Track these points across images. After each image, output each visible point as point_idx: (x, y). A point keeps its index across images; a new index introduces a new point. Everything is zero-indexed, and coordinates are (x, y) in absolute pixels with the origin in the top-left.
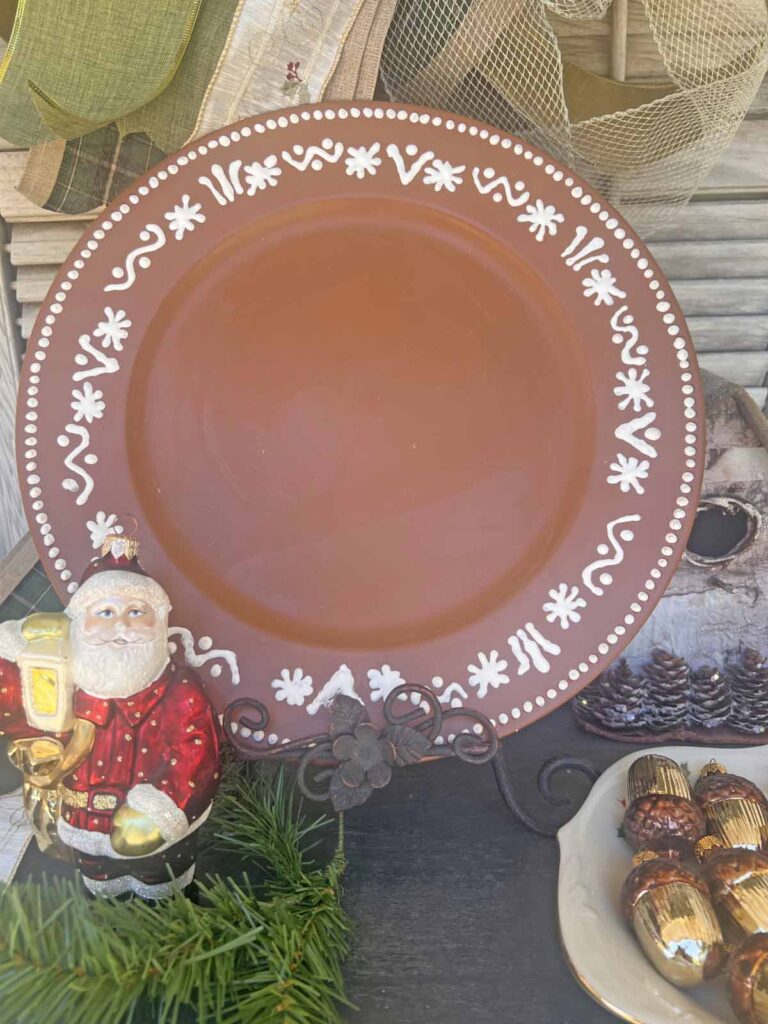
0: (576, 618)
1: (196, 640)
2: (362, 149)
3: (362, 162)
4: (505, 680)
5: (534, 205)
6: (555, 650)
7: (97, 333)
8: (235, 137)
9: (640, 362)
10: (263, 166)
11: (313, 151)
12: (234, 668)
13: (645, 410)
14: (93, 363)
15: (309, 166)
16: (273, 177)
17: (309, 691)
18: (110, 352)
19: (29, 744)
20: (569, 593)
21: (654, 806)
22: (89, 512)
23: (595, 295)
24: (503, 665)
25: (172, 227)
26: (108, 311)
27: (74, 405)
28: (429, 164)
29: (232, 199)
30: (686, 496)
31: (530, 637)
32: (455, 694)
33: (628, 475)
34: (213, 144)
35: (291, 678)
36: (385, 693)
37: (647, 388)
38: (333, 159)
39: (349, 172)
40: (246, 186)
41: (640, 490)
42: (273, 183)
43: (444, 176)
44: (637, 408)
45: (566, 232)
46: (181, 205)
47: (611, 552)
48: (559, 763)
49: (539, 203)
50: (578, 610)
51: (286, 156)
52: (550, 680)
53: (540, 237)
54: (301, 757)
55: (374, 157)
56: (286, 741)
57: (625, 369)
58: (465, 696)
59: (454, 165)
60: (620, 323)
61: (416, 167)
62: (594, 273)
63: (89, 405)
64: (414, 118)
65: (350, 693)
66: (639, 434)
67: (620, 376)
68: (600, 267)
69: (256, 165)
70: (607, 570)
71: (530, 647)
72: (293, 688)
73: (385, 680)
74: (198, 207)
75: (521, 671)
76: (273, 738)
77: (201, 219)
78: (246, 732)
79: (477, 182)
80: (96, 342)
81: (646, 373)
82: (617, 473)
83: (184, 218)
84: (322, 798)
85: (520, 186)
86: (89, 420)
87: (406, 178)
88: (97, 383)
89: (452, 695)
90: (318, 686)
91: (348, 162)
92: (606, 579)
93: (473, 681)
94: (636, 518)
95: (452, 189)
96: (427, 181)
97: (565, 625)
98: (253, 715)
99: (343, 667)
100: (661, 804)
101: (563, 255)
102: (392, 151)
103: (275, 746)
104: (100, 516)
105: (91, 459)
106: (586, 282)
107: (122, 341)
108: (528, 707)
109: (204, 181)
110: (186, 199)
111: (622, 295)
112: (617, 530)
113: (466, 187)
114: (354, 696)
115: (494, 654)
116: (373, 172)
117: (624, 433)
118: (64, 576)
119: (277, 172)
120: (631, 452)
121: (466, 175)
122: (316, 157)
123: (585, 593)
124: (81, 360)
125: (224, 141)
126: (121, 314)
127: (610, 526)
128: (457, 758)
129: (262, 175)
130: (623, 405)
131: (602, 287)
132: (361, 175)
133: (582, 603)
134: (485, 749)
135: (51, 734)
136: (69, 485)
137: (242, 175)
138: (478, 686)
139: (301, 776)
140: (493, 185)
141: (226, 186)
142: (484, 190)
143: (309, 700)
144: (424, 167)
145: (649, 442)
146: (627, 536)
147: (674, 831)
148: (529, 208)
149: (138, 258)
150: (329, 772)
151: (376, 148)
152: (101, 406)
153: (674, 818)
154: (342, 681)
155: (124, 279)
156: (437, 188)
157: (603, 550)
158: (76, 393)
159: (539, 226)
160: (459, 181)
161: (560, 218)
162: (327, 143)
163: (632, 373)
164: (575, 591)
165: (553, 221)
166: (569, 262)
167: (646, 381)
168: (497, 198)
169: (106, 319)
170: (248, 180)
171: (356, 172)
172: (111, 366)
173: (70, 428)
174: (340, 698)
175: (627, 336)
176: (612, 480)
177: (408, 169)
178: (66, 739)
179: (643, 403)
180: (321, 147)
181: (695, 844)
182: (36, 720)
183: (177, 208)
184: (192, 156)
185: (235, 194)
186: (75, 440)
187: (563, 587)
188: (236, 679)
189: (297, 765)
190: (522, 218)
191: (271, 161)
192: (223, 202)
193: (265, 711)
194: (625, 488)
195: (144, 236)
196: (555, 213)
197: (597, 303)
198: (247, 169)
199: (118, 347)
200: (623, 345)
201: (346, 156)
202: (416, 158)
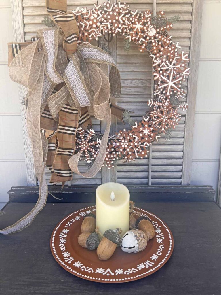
2: (120, 274)
3: (119, 271)
5: (79, 267)
11: (131, 272)
15: (131, 269)
16: (138, 266)
23: (68, 253)
28: (104, 272)
29: (146, 262)
33: (66, 231)
38: (126, 271)
39: (122, 270)
43: (100, 271)
44: (62, 239)
45: (73, 263)
51: (137, 270)
53: (79, 262)
57: (64, 243)
59: (98, 273)
61: (107, 271)
62: (68, 256)
66: (62, 235)
68: (66, 257)
79: (92, 270)
82: (68, 231)
85: (83, 270)
87: (109, 270)
94: (65, 227)
95: (98, 269)
96: (104, 270)
97: (78, 216)
102: (112, 274)
106: (70, 255)
109: (153, 263)
111: (62, 253)
113: (95, 269)
116: (117, 270)
121: (95, 271)
127: (70, 226)
129: (141, 266)
130: (65, 239)
131: (66, 254)
132: (119, 269)
140: (89, 270)
141: (148, 264)
151: (117, 274)
156: (101, 269)
157: (71, 223)
162: (128, 274)
163: (62, 243)
165: (75, 264)
166: (73, 258)
167: (60, 242)
168: (88, 268)
170: (144, 265)
175: (63, 248)
190: (82, 265)
191: (140, 269)
192: (148, 261)
198: (145, 267)
200: (64, 246)
201: (123, 272)
202: (107, 273)
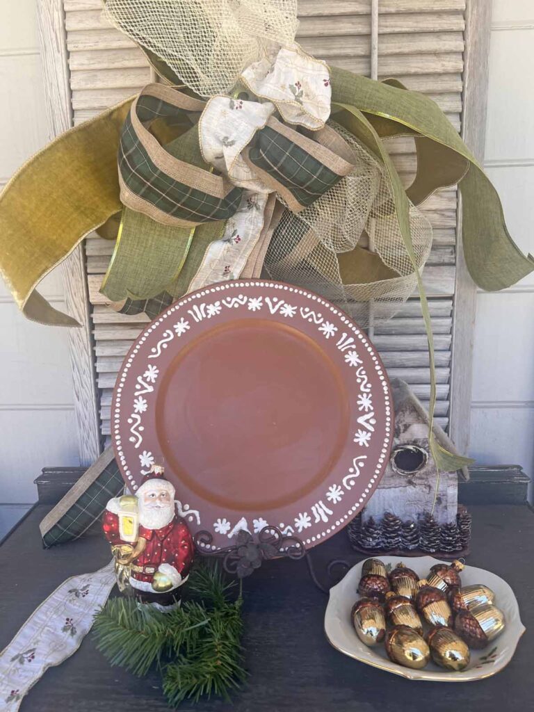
0: (340, 499)
1: (183, 505)
2: (255, 299)
3: (255, 304)
4: (310, 525)
5: (325, 323)
6: (330, 512)
7: (145, 375)
8: (203, 294)
9: (368, 390)
10: (214, 306)
11: (235, 299)
12: (198, 518)
13: (370, 411)
14: (143, 388)
15: (233, 306)
16: (218, 310)
17: (229, 528)
18: (150, 383)
19: (120, 547)
20: (337, 488)
21: (369, 579)
22: (140, 451)
23: (350, 362)
24: (309, 519)
25: (176, 331)
26: (150, 366)
27: (135, 406)
28: (282, 305)
29: (201, 319)
30: (386, 448)
31: (320, 507)
32: (289, 531)
33: (362, 438)
34: (194, 297)
35: (222, 523)
36: (260, 529)
37: (371, 402)
38: (243, 303)
39: (250, 308)
40: (207, 314)
41: (367, 445)
42: (218, 313)
43: (288, 311)
44: (367, 410)
45: (338, 335)
46: (180, 322)
47: (355, 472)
48: (334, 562)
49: (327, 323)
50: (340, 496)
51: (224, 302)
52: (328, 525)
53: (327, 337)
54: (225, 556)
55: (260, 302)
56: (219, 549)
57: (362, 393)
58: (293, 531)
59: (293, 306)
60: (360, 374)
61: (277, 307)
62: (350, 352)
63: (141, 406)
64: (276, 286)
65: (245, 529)
66: (367, 421)
67: (360, 396)
68: (352, 350)
69: (211, 305)
70: (353, 479)
71: (320, 511)
72: (222, 527)
73: (260, 524)
74: (187, 323)
75: (317, 521)
76: (214, 548)
77: (188, 328)
78: (203, 545)
79: (302, 313)
80: (144, 379)
81: (370, 395)
82: (358, 438)
83: (181, 327)
84: (234, 572)
85: (319, 315)
86: (141, 412)
87: (273, 311)
88: (144, 396)
89: (287, 531)
90: (232, 526)
91: (249, 304)
92: (352, 483)
93: (297, 525)
94: (365, 457)
95: (291, 316)
96: (281, 312)
97: (335, 502)
98: (206, 538)
99: (243, 518)
100: (372, 578)
101: (337, 344)
102: (267, 300)
103: (215, 551)
104: (145, 452)
105: (141, 429)
106: (346, 356)
107: (155, 379)
108: (319, 536)
109: (190, 312)
110: (182, 319)
111: (361, 362)
112: (358, 461)
113: (297, 315)
114: (247, 530)
115: (306, 514)
116: (259, 308)
117: (361, 420)
118: (130, 478)
119: (220, 308)
120: (363, 429)
121: (298, 311)
122: (236, 302)
123: (343, 489)
124: (138, 387)
125: (198, 296)
126: (155, 367)
127: (354, 460)
128: (289, 557)
129: (214, 309)
130: (361, 409)
131: (353, 358)
132: (254, 310)
133: (342, 493)
134: (300, 554)
135: (129, 543)
136: (132, 439)
137: (206, 309)
138: (299, 527)
139: (225, 563)
140: (308, 315)
141: (199, 313)
142: (305, 317)
143: (229, 532)
144: (280, 307)
145: (371, 424)
146: (361, 465)
147: (376, 589)
148: (323, 325)
149: (162, 344)
150: (236, 562)
151: (260, 299)
152: (146, 406)
153: (376, 584)
154: (242, 524)
155: (156, 353)
156: (286, 316)
157: (351, 470)
158: (136, 401)
159: (327, 332)
160: (294, 313)
161: (336, 329)
162: (241, 297)
163: (365, 395)
164: (340, 487)
165: (333, 330)
166: (339, 348)
167: (370, 399)
168: (310, 320)
169: (149, 370)
170: (208, 311)
171: (252, 309)
172: (150, 389)
173: (133, 416)
174: (241, 531)
175: (363, 379)
176: (356, 440)
177: (273, 307)
178: (135, 545)
179: (369, 408)
180: (238, 298)
181: (385, 595)
182: (124, 537)
183: (178, 323)
184: (185, 302)
185: (203, 318)
186: (135, 420)
187: (335, 486)
188: (199, 522)
189: (223, 559)
190: (320, 329)
191: (217, 303)
192: (197, 321)
193: (211, 536)
194: (361, 444)
195: (165, 335)
196: (334, 327)
197: (351, 365)
198: (208, 307)
199: (153, 381)
200: (361, 383)
201: (248, 301)
202: (277, 303)
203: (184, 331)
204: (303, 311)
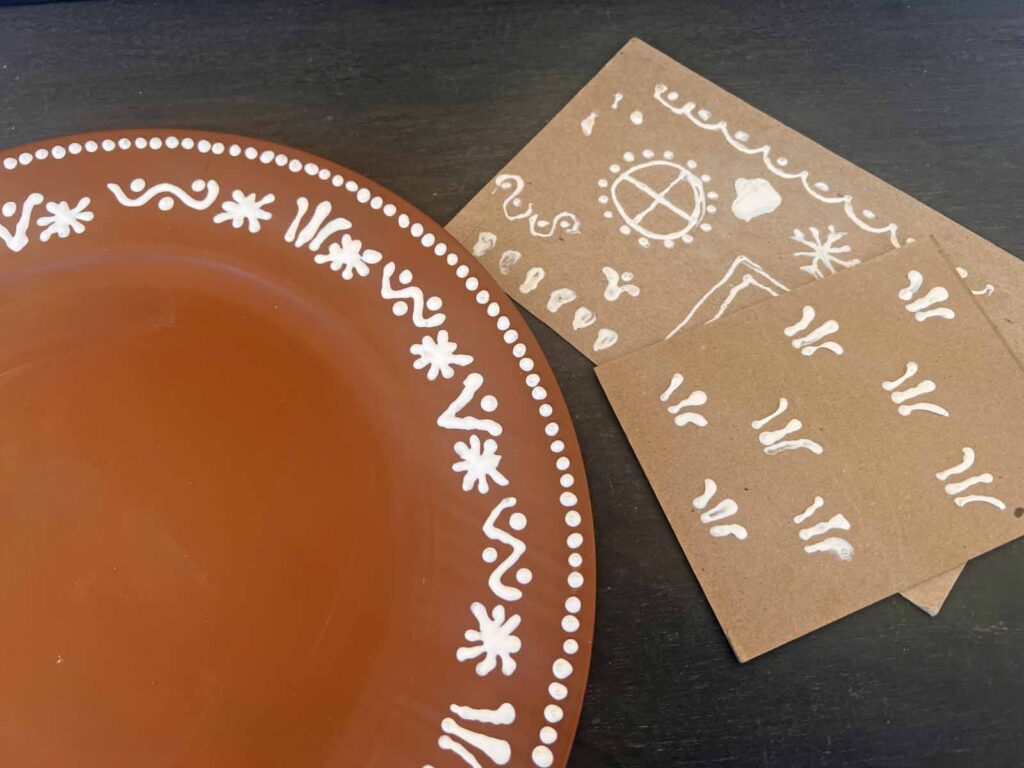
2: (454, 346)
3: (437, 356)
7: (51, 207)
8: (377, 203)
10: (361, 253)
11: (416, 294)
14: (11, 223)
15: (394, 301)
16: (354, 270)
18: (34, 231)
25: (226, 206)
26: (85, 202)
28: (484, 436)
29: (299, 244)
38: (419, 321)
39: (415, 349)
40: (324, 249)
42: (347, 275)
43: (479, 465)
45: (492, 690)
46: (258, 199)
49: (516, 620)
51: (389, 269)
53: (463, 654)
55: (452, 366)
59: (500, 469)
61: (470, 423)
64: (533, 380)
69: (358, 244)
74: (267, 216)
79: (495, 513)
80: (38, 212)
83: (245, 211)
85: (524, 576)
87: (447, 420)
91: (427, 340)
95: (467, 486)
96: (460, 447)
101: (454, 708)
102: (474, 382)
107: (55, 236)
109: (303, 204)
110: (269, 199)
113: (479, 505)
116: (432, 375)
119: (363, 271)
121: (497, 494)
122: (410, 302)
124: (8, 209)
125: (364, 195)
126: (89, 217)
129: (349, 258)
132: (418, 365)
137: (336, 237)
140: (505, 538)
141: (312, 229)
142: (490, 530)
144: (476, 432)
148: (499, 611)
149: (167, 195)
151: (465, 360)
155: (133, 196)
156: (457, 467)
159: (479, 643)
160: (483, 488)
161: (509, 667)
162: (435, 303)
165: (499, 659)
166: (448, 725)
168: (490, 555)
169: (72, 206)
170: (334, 247)
171: (418, 357)
172: (16, 242)
177: (461, 414)
180: (426, 299)
183: (252, 196)
185: (307, 245)
190: (478, 610)
191: (373, 257)
192: (289, 237)
195: (197, 186)
196: (512, 655)
198: (346, 239)
201: (433, 333)
202: (482, 415)
203: (237, 224)
204: (507, 514)
